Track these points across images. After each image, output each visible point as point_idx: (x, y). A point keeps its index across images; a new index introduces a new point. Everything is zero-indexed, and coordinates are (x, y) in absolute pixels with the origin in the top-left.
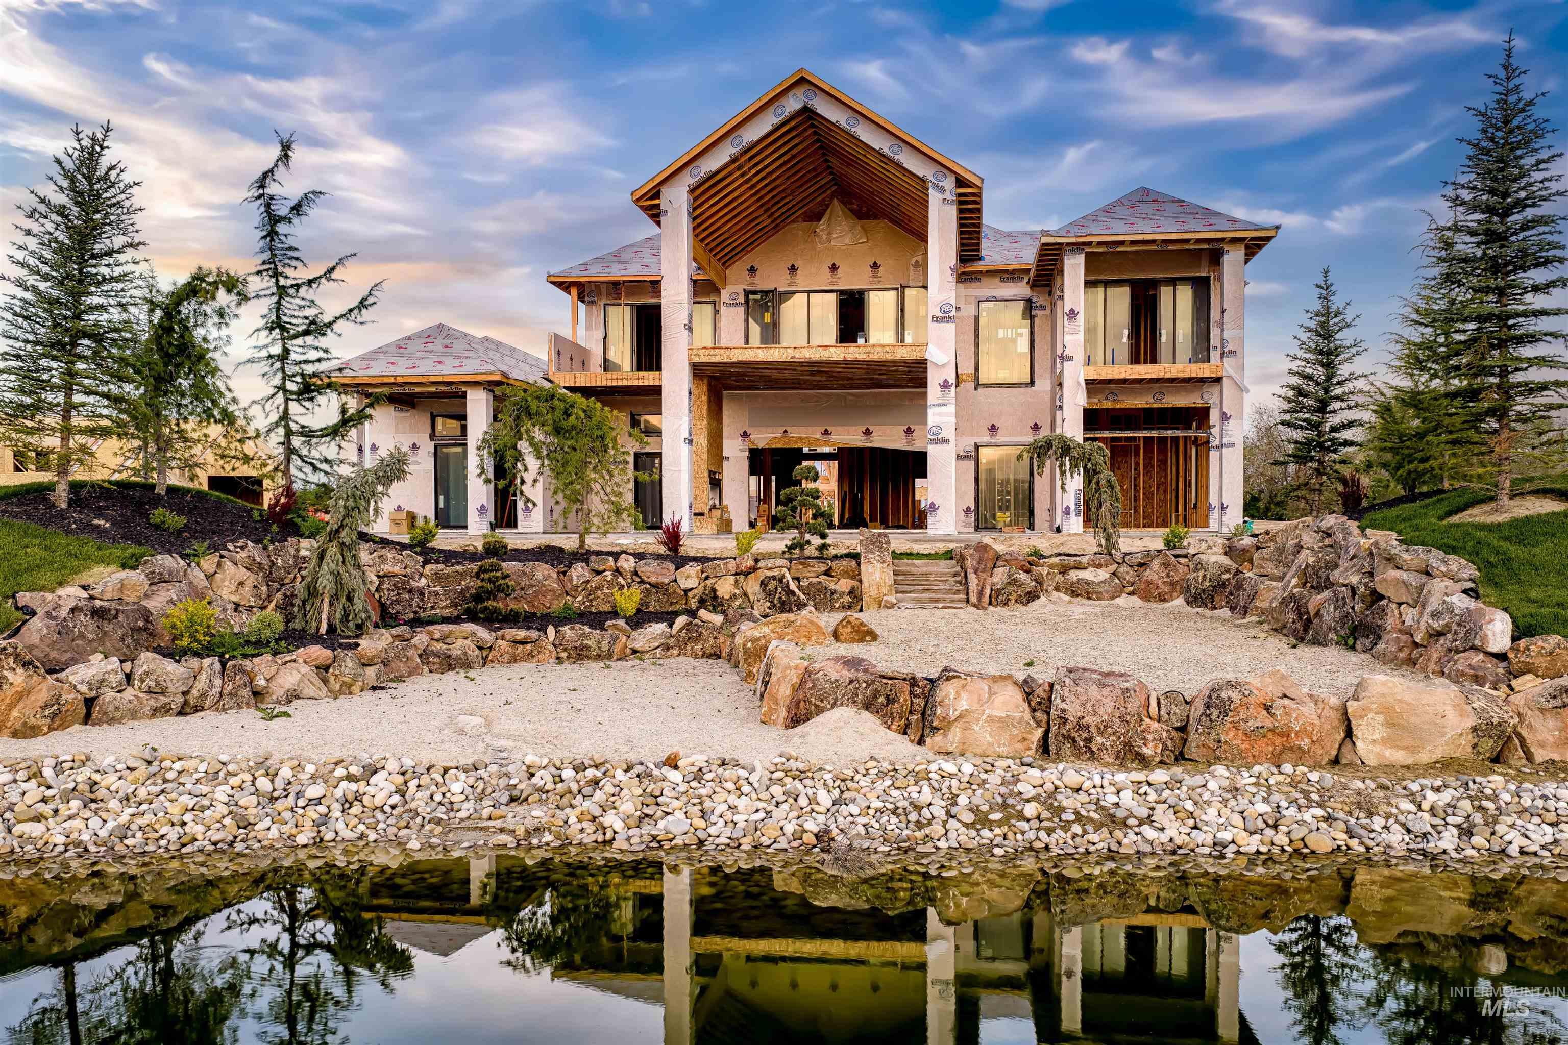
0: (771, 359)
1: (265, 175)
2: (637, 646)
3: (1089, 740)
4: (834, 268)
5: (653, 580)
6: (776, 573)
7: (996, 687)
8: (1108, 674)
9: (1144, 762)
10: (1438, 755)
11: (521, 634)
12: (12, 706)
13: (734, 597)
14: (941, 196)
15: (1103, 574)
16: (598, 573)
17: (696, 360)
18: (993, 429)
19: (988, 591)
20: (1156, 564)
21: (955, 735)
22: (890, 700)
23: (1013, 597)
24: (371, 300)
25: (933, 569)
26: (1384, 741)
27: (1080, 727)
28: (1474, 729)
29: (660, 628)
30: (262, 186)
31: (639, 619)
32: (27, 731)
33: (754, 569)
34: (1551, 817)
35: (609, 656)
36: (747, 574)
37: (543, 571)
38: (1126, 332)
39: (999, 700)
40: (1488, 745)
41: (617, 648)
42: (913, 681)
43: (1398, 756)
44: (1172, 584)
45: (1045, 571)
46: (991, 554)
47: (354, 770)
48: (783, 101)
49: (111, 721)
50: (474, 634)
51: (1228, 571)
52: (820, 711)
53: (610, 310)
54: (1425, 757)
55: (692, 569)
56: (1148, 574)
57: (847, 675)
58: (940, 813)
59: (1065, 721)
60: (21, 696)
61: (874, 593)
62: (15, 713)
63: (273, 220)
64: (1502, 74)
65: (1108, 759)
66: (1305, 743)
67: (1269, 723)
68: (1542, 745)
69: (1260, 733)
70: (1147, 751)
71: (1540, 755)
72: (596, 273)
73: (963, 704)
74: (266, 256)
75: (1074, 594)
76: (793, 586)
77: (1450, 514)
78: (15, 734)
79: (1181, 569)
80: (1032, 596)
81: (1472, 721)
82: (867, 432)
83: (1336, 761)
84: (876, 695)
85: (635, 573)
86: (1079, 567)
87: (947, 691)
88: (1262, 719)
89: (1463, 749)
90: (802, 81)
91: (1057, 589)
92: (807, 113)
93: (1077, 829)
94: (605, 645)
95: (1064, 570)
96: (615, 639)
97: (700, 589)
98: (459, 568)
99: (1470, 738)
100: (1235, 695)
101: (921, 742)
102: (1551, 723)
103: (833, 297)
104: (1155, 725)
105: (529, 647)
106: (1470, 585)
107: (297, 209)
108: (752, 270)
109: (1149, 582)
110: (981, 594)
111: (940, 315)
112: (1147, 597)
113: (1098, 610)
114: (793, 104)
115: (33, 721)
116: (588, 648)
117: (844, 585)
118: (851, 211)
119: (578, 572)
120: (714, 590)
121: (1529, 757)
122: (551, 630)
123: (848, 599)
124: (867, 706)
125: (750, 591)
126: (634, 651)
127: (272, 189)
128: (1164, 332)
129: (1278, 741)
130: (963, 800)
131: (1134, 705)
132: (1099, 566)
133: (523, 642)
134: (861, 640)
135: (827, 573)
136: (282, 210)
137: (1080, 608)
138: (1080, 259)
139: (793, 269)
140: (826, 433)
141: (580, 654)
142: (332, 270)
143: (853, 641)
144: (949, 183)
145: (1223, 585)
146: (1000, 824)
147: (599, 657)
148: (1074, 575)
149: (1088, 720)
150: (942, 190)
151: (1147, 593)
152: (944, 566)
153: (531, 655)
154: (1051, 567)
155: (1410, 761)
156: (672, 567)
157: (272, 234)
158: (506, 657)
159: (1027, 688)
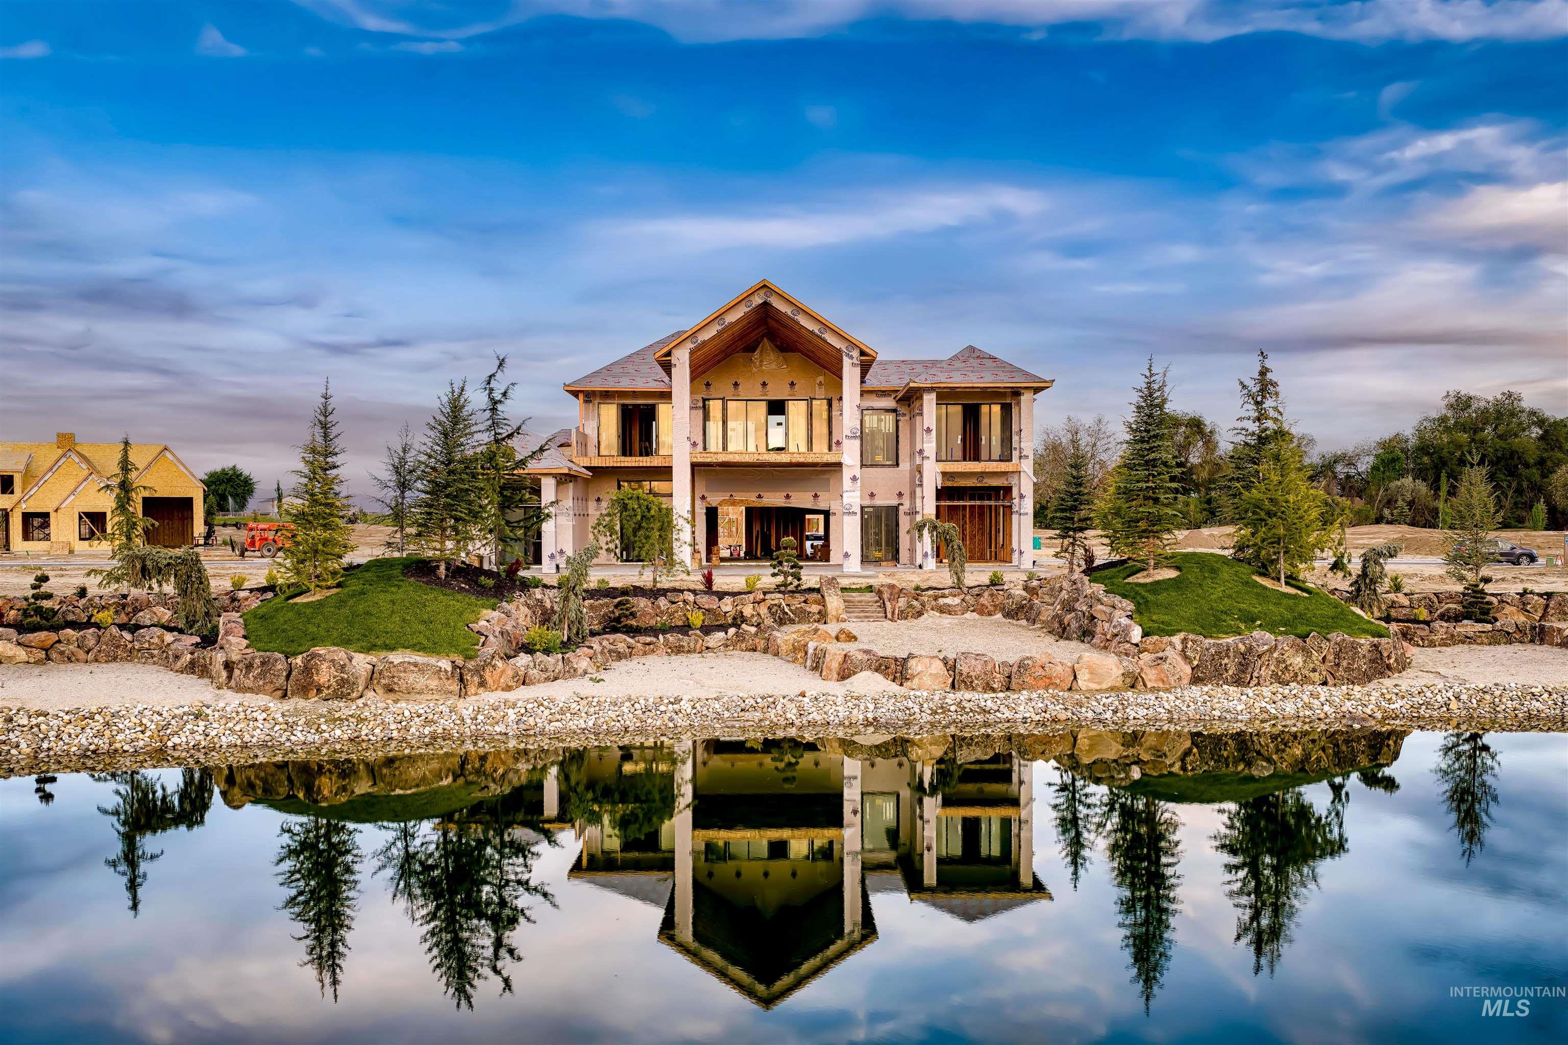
0: (743, 461)
1: (490, 377)
2: (710, 645)
3: (971, 682)
4: (764, 384)
5: (707, 607)
6: (776, 602)
7: (932, 661)
8: (978, 655)
9: (993, 690)
10: (1109, 685)
11: (648, 639)
12: (500, 677)
13: (753, 616)
14: (851, 361)
15: (957, 601)
16: (673, 603)
17: (695, 460)
18: (872, 495)
19: (897, 612)
20: (986, 594)
21: (916, 680)
22: (887, 668)
23: (910, 615)
24: (546, 447)
25: (863, 598)
26: (1089, 680)
27: (968, 676)
28: (1123, 674)
29: (721, 635)
30: (489, 383)
31: (707, 630)
32: (508, 688)
33: (764, 600)
34: (1146, 706)
35: (695, 651)
36: (759, 603)
37: (642, 603)
38: (960, 437)
39: (933, 666)
40: (1128, 680)
41: (698, 646)
42: (896, 660)
43: (1094, 686)
44: (995, 606)
45: (926, 599)
46: (896, 590)
47: (672, 700)
48: (752, 298)
49: (533, 684)
50: (625, 640)
51: (1025, 599)
52: (855, 673)
53: (602, 406)
54: (1104, 686)
55: (728, 600)
56: (982, 600)
57: (866, 657)
58: (917, 711)
59: (961, 674)
60: (503, 672)
61: (834, 613)
62: (502, 680)
63: (495, 402)
64: (1148, 374)
65: (980, 690)
66: (1058, 681)
67: (1043, 674)
68: (1150, 680)
69: (1042, 678)
70: (995, 686)
71: (1149, 685)
72: (598, 385)
73: (919, 668)
74: (490, 422)
75: (942, 612)
76: (786, 610)
77: (1129, 576)
78: (503, 690)
79: (1001, 598)
80: (920, 614)
81: (1122, 671)
82: (788, 497)
83: (1070, 689)
84: (880, 665)
85: (695, 603)
86: (944, 596)
87: (912, 663)
88: (1041, 672)
89: (1119, 683)
90: (765, 286)
91: (932, 609)
92: (766, 304)
93: (971, 714)
94: (692, 645)
95: (936, 598)
96: (697, 641)
97: (734, 612)
98: (600, 602)
99: (1121, 679)
100: (1030, 662)
101: (901, 685)
102: (1154, 672)
103: (764, 404)
104: (998, 676)
105: (652, 646)
106: (1130, 613)
107: (504, 394)
108: (708, 385)
109: (983, 605)
110: (893, 613)
111: (850, 435)
112: (981, 613)
113: (956, 621)
114: (758, 300)
115: (510, 684)
116: (683, 647)
117: (815, 608)
118: (777, 346)
119: (662, 602)
120: (742, 613)
121: (1145, 685)
122: (661, 637)
123: (817, 617)
124: (877, 670)
125: (761, 613)
126: (708, 648)
127: (493, 384)
128: (983, 438)
129: (1047, 681)
130: (925, 705)
131: (989, 668)
132: (955, 596)
133: (649, 644)
134: (850, 641)
135: (805, 602)
136: (497, 396)
137: (947, 620)
138: (933, 396)
139: (736, 385)
140: (760, 497)
141: (678, 650)
142: (519, 428)
143: (846, 641)
144: (855, 353)
145: (1023, 607)
146: (942, 713)
147: (689, 652)
148: (942, 601)
149: (972, 674)
150: (851, 357)
151: (981, 611)
152: (870, 597)
153: (653, 651)
154: (929, 596)
155: (1098, 688)
156: (717, 599)
157: (494, 410)
158: (641, 653)
159: (945, 661)
